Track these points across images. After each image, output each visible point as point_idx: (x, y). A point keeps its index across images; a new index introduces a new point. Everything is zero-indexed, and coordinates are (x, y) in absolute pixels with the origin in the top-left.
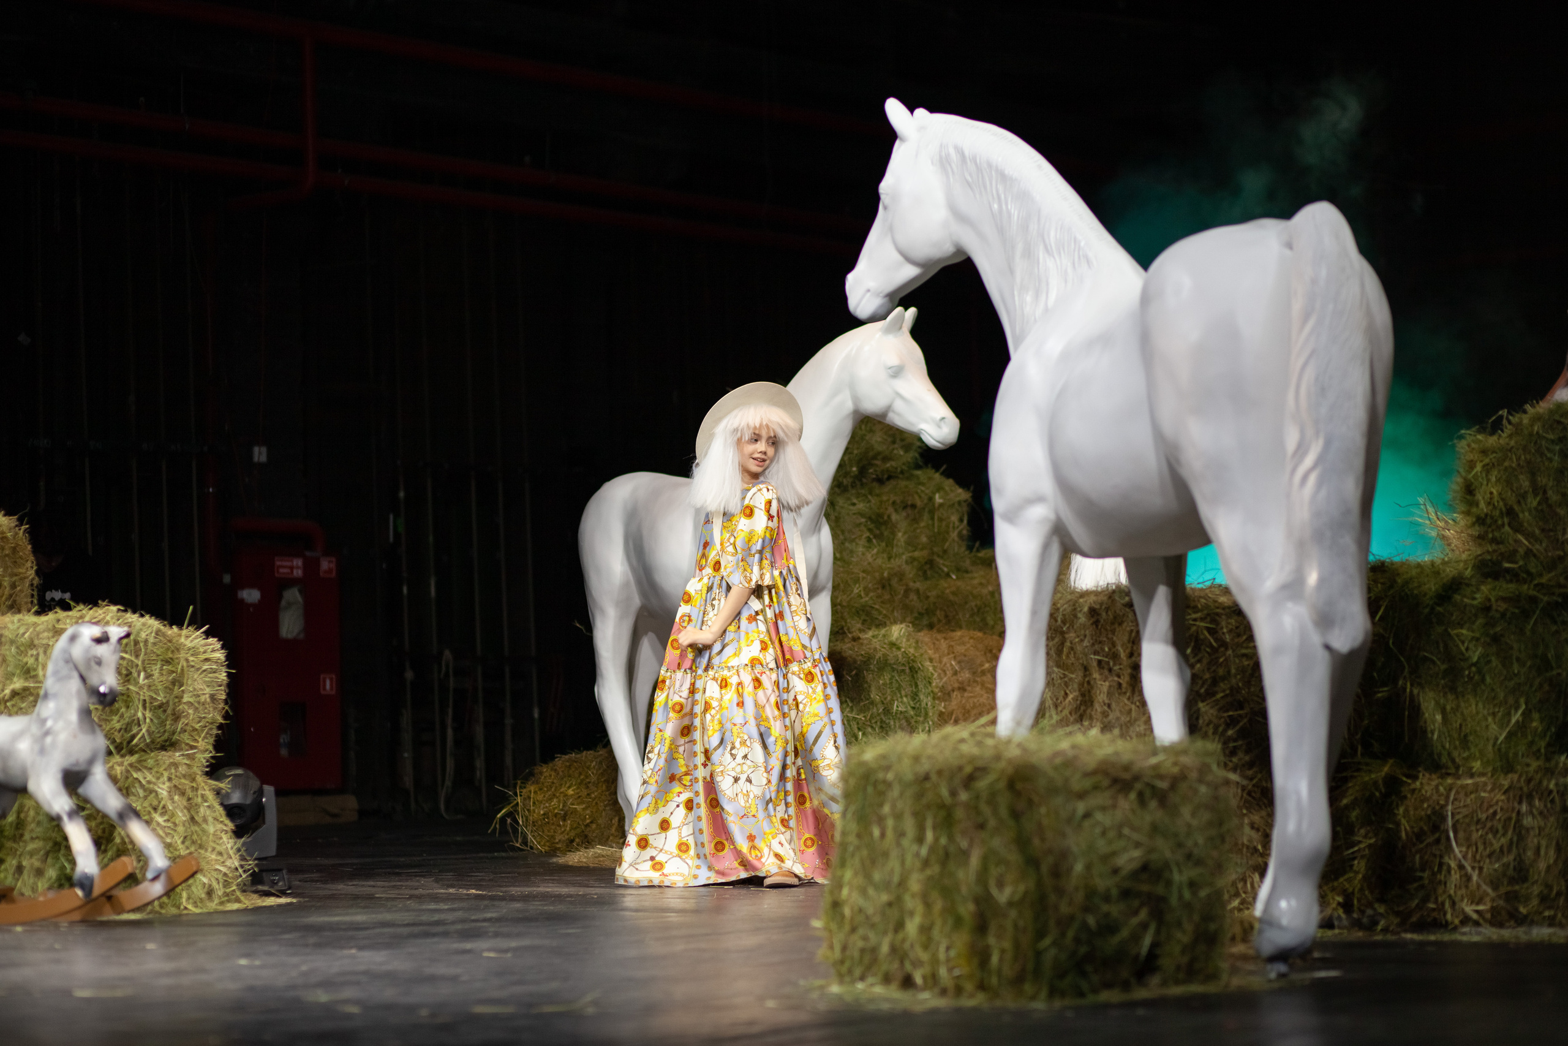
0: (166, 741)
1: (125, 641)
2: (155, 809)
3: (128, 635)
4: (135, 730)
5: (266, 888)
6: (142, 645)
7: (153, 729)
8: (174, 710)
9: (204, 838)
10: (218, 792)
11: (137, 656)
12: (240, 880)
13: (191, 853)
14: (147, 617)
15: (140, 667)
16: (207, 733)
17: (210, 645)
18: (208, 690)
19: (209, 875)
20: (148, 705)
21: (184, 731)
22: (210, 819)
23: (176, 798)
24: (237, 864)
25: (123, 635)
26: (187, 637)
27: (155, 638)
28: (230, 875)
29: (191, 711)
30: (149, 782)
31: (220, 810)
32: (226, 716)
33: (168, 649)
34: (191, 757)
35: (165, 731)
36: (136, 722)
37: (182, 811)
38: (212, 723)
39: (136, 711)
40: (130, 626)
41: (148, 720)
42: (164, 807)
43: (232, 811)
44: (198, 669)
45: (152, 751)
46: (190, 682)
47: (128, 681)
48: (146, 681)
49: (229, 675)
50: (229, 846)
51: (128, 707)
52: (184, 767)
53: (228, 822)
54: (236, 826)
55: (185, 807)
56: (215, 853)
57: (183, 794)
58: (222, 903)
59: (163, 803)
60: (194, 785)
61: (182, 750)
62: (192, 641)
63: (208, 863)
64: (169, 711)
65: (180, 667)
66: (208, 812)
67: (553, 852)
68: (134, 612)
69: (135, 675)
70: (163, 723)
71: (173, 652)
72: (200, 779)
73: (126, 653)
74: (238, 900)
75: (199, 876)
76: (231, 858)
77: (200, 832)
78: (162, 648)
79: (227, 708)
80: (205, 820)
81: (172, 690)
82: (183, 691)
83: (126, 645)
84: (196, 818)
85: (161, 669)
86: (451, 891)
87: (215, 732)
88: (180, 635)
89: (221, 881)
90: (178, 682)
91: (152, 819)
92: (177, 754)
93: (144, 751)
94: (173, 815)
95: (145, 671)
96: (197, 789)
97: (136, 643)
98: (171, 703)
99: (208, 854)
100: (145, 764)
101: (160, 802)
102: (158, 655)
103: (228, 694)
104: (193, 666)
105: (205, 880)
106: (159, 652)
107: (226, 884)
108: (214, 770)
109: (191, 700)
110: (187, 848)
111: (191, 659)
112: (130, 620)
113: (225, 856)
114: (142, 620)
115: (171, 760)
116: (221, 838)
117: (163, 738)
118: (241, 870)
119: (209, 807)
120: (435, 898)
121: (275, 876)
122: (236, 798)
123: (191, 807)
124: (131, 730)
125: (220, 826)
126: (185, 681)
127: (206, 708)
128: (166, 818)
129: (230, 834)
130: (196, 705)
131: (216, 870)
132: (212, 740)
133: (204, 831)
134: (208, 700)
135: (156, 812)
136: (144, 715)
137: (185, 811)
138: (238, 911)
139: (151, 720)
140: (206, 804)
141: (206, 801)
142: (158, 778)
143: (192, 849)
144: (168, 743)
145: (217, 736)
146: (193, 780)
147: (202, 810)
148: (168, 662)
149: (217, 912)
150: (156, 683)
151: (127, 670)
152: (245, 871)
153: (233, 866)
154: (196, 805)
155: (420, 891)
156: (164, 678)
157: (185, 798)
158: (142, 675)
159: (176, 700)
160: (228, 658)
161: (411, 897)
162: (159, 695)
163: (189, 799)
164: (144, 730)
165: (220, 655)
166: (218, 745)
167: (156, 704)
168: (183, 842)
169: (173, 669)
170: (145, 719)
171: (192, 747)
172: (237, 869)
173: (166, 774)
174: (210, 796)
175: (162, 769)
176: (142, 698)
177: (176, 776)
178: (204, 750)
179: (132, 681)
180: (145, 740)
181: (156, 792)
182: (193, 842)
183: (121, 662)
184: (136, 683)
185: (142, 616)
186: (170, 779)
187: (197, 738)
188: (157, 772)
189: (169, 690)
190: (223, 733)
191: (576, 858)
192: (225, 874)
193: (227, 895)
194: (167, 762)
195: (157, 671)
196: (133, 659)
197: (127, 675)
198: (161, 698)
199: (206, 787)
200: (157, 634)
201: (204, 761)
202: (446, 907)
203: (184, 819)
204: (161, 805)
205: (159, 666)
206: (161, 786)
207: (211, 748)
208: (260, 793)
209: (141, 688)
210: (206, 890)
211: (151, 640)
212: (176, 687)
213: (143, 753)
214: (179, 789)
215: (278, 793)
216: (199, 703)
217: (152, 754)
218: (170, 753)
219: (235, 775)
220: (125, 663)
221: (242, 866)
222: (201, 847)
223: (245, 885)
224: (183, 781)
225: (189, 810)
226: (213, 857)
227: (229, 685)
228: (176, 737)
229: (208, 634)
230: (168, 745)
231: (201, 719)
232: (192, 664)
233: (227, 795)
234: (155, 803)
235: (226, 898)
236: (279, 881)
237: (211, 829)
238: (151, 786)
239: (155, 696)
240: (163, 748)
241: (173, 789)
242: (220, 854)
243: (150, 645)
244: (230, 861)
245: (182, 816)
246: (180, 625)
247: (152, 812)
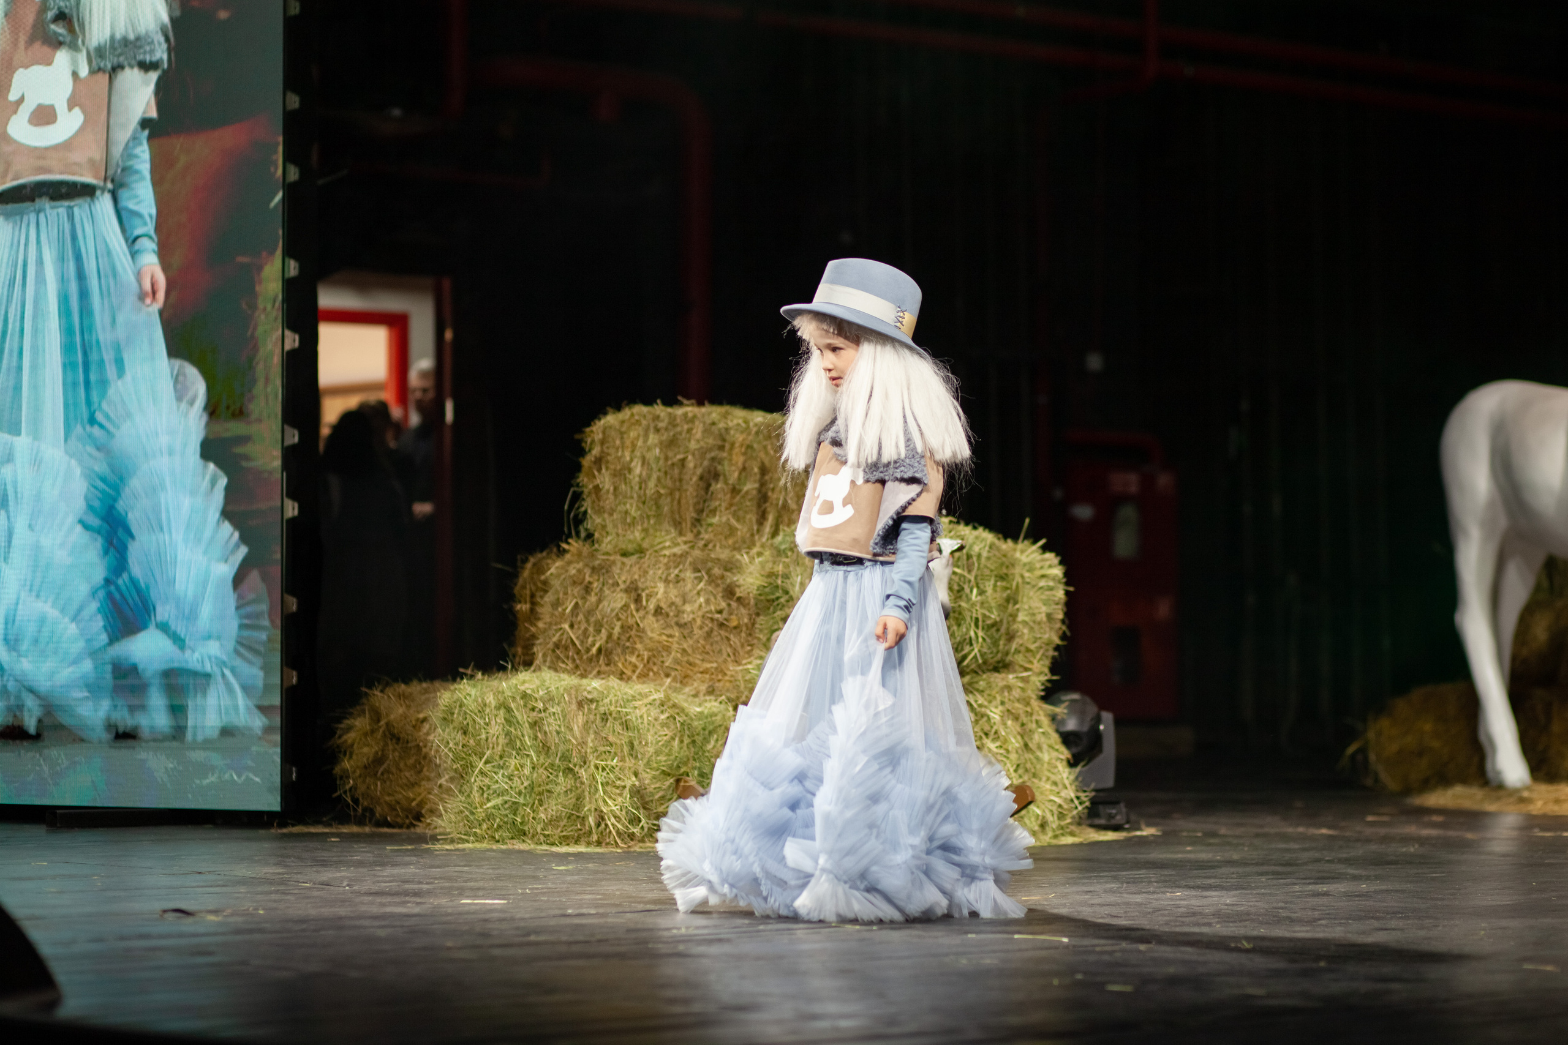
0: (998, 662)
1: (957, 554)
2: (986, 734)
3: (961, 548)
4: (967, 649)
5: (1102, 822)
6: (975, 559)
7: (985, 650)
8: (1008, 629)
9: (1038, 767)
10: (1053, 718)
11: (969, 571)
12: (1075, 812)
13: (1024, 782)
14: (981, 529)
15: (973, 583)
16: (1043, 655)
17: (1046, 560)
18: (1044, 609)
19: (1043, 807)
20: (980, 623)
21: (1017, 651)
22: (1045, 747)
23: (1009, 723)
24: (1073, 795)
25: (956, 547)
26: (1022, 552)
27: (989, 552)
28: (1065, 806)
29: (1026, 631)
30: (980, 706)
31: (1055, 738)
32: (1063, 637)
33: (1002, 564)
34: (1025, 680)
35: (998, 652)
36: (968, 641)
37: (1015, 737)
38: (1047, 644)
39: (968, 630)
40: (962, 539)
41: (980, 640)
42: (996, 733)
43: (1067, 739)
44: (1034, 586)
45: (984, 672)
46: (1025, 599)
47: (960, 597)
48: (979, 598)
49: (1067, 593)
50: (1065, 775)
51: (959, 625)
52: (1018, 690)
53: (1063, 749)
54: (1074, 756)
55: (1019, 733)
56: (1050, 782)
57: (1016, 718)
58: (1056, 837)
59: (995, 728)
60: (1029, 709)
61: (1015, 671)
62: (1028, 556)
63: (1042, 793)
64: (1003, 630)
65: (1014, 584)
66: (1043, 739)
67: (1407, 791)
68: (967, 524)
69: (967, 590)
70: (995, 643)
71: (1007, 567)
72: (1036, 704)
73: (958, 567)
74: (1072, 834)
75: (1032, 807)
76: (1066, 788)
77: (1034, 761)
78: (996, 562)
79: (1064, 628)
80: (1040, 748)
81: (1006, 608)
82: (1018, 610)
83: (959, 559)
84: (1030, 745)
85: (995, 586)
86: (1301, 829)
87: (1051, 653)
88: (1015, 550)
89: (1056, 813)
90: (1012, 599)
91: (983, 745)
92: (1011, 676)
93: (976, 672)
94: (1006, 741)
95: (978, 587)
96: (1032, 714)
97: (969, 557)
98: (1005, 622)
99: (1042, 784)
100: (976, 686)
101: (992, 727)
102: (992, 571)
103: (1066, 614)
104: (1028, 583)
105: (1039, 812)
106: (993, 567)
107: (1061, 816)
108: (1049, 695)
109: (1027, 619)
110: (1020, 777)
111: (1027, 575)
112: (963, 533)
113: (1060, 786)
114: (976, 533)
115: (1005, 683)
116: (1056, 767)
117: (996, 659)
118: (1076, 802)
119: (1043, 733)
120: (1285, 837)
121: (1113, 808)
122: (1071, 725)
123: (1025, 733)
124: (962, 649)
125: (1055, 754)
126: (1020, 599)
127: (1042, 628)
128: (998, 744)
129: (1065, 763)
130: (1032, 624)
131: (1051, 801)
132: (1047, 662)
133: (1038, 759)
134: (1045, 619)
135: (987, 738)
136: (976, 634)
137: (1019, 737)
138: (1073, 845)
139: (984, 639)
140: (1041, 730)
141: (1040, 727)
142: (990, 702)
143: (1026, 778)
144: (1001, 665)
145: (1053, 658)
146: (1028, 704)
147: (1036, 737)
148: (1002, 578)
149: (1050, 846)
150: (990, 600)
151: (959, 585)
152: (1081, 803)
153: (1069, 797)
154: (1030, 731)
155: (1266, 830)
156: (998, 595)
157: (1019, 723)
158: (975, 591)
159: (1010, 619)
160: (1066, 574)
161: (1257, 835)
162: (992, 612)
163: (1023, 725)
164: (976, 650)
165: (1058, 572)
166: (1053, 670)
167: (989, 622)
168: (1016, 771)
169: (1008, 585)
170: (977, 637)
171: (1026, 669)
172: (1072, 801)
173: (999, 698)
174: (1045, 721)
175: (994, 693)
176: (974, 615)
177: (1009, 700)
178: (1038, 673)
179: (964, 597)
180: (977, 660)
181: (988, 717)
182: (1027, 770)
183: (953, 577)
184: (969, 599)
185: (975, 528)
186: (1003, 703)
187: (1032, 659)
188: (989, 695)
189: (1003, 607)
190: (1060, 655)
191: (1437, 799)
192: (1060, 806)
193: (1062, 828)
194: (1001, 684)
195: (991, 587)
196: (965, 573)
197: (959, 591)
198: (994, 616)
199: (1042, 711)
200: (991, 547)
201: (1039, 684)
202: (1296, 846)
203: (1017, 745)
204: (993, 731)
205: (992, 582)
206: (994, 710)
207: (1046, 670)
208: (1098, 720)
209: (973, 605)
210: (1039, 822)
211: (985, 554)
212: (1010, 606)
213: (974, 675)
214: (1012, 713)
215: (1118, 723)
216: (1034, 622)
217: (984, 676)
218: (1003, 675)
219: (1073, 701)
220: (956, 578)
221: (1078, 798)
222: (1035, 775)
223: (1080, 818)
224: (1017, 705)
225: (1022, 737)
226: (1048, 786)
227: (1068, 604)
228: (1009, 658)
229: (1045, 549)
230: (1001, 666)
231: (1036, 640)
232: (1028, 580)
233: (1063, 722)
234: (987, 728)
235: (1061, 832)
236: (1116, 814)
237: (1046, 757)
238: (983, 710)
239: (987, 614)
240: (996, 669)
241: (1006, 713)
242: (1055, 784)
243: (983, 560)
244: (1066, 791)
245: (1015, 743)
246: (1015, 539)
247: (984, 736)
